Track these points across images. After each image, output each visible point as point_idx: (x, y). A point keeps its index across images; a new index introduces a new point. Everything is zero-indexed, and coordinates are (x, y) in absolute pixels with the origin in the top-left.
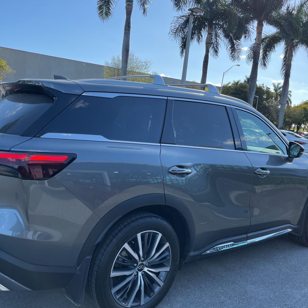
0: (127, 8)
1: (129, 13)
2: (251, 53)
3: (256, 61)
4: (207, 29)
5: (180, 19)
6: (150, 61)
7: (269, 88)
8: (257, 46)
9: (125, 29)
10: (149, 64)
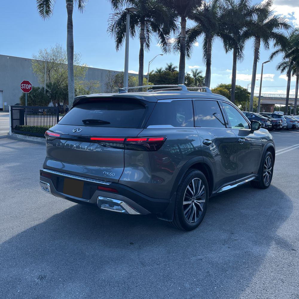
0: (67, 8)
1: (70, 12)
2: (176, 44)
3: (183, 52)
4: (139, 25)
5: (116, 17)
6: (79, 53)
7: (189, 74)
8: (183, 39)
9: (68, 28)
10: (78, 56)
